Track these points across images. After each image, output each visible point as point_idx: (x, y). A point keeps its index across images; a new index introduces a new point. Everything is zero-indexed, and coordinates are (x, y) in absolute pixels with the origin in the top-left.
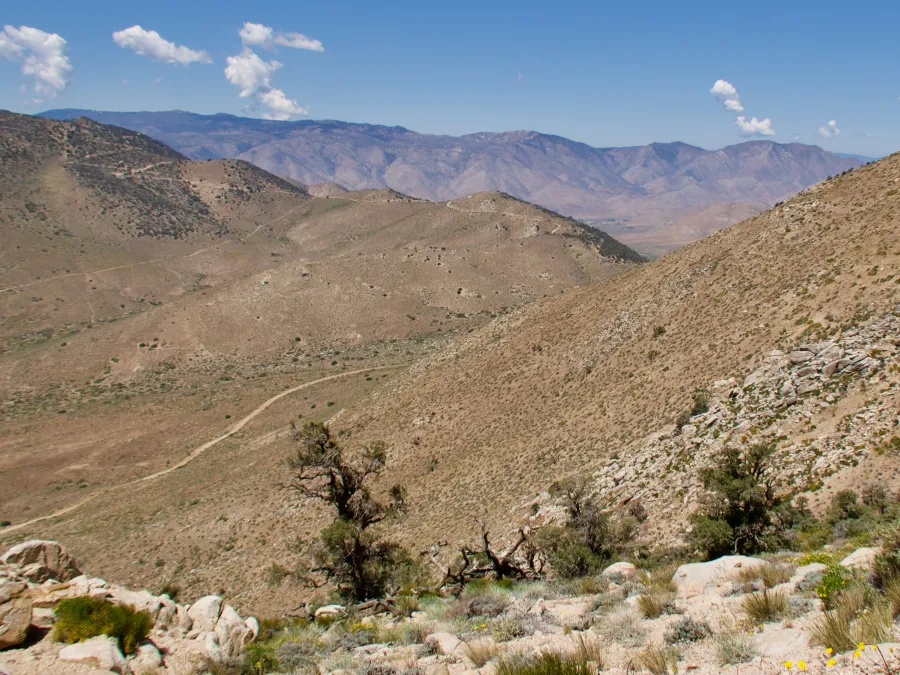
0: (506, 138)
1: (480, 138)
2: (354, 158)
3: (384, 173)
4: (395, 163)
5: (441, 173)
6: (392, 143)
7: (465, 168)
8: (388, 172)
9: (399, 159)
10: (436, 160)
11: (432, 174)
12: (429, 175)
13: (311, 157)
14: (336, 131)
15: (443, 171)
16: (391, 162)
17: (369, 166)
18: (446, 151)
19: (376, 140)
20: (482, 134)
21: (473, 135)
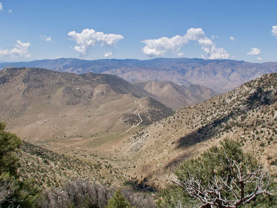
0: (275, 64)
1: (267, 64)
2: (222, 71)
3: (230, 75)
4: (234, 72)
5: (247, 75)
6: (236, 66)
7: (256, 74)
8: (231, 75)
9: (235, 71)
10: (247, 72)
11: (244, 76)
12: (243, 76)
13: (210, 71)
14: (220, 63)
15: (248, 75)
16: (233, 72)
17: (226, 73)
18: (251, 69)
19: (231, 65)
20: (268, 62)
21: (265, 63)
